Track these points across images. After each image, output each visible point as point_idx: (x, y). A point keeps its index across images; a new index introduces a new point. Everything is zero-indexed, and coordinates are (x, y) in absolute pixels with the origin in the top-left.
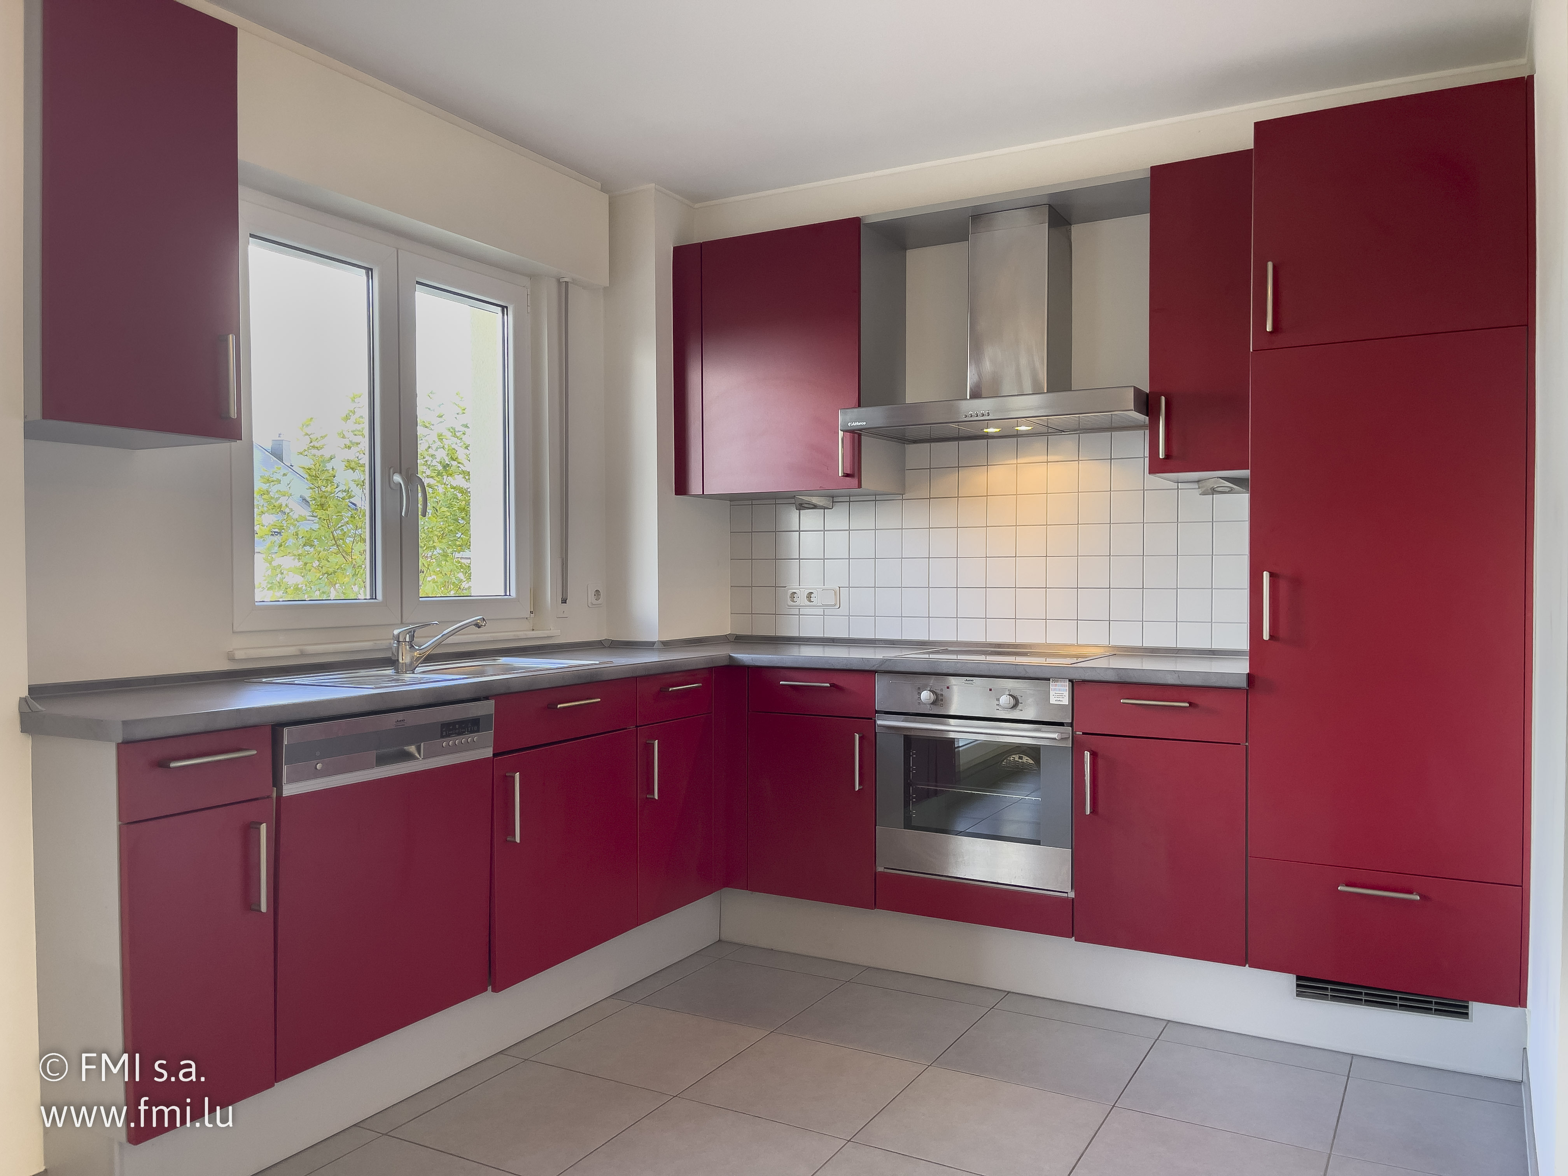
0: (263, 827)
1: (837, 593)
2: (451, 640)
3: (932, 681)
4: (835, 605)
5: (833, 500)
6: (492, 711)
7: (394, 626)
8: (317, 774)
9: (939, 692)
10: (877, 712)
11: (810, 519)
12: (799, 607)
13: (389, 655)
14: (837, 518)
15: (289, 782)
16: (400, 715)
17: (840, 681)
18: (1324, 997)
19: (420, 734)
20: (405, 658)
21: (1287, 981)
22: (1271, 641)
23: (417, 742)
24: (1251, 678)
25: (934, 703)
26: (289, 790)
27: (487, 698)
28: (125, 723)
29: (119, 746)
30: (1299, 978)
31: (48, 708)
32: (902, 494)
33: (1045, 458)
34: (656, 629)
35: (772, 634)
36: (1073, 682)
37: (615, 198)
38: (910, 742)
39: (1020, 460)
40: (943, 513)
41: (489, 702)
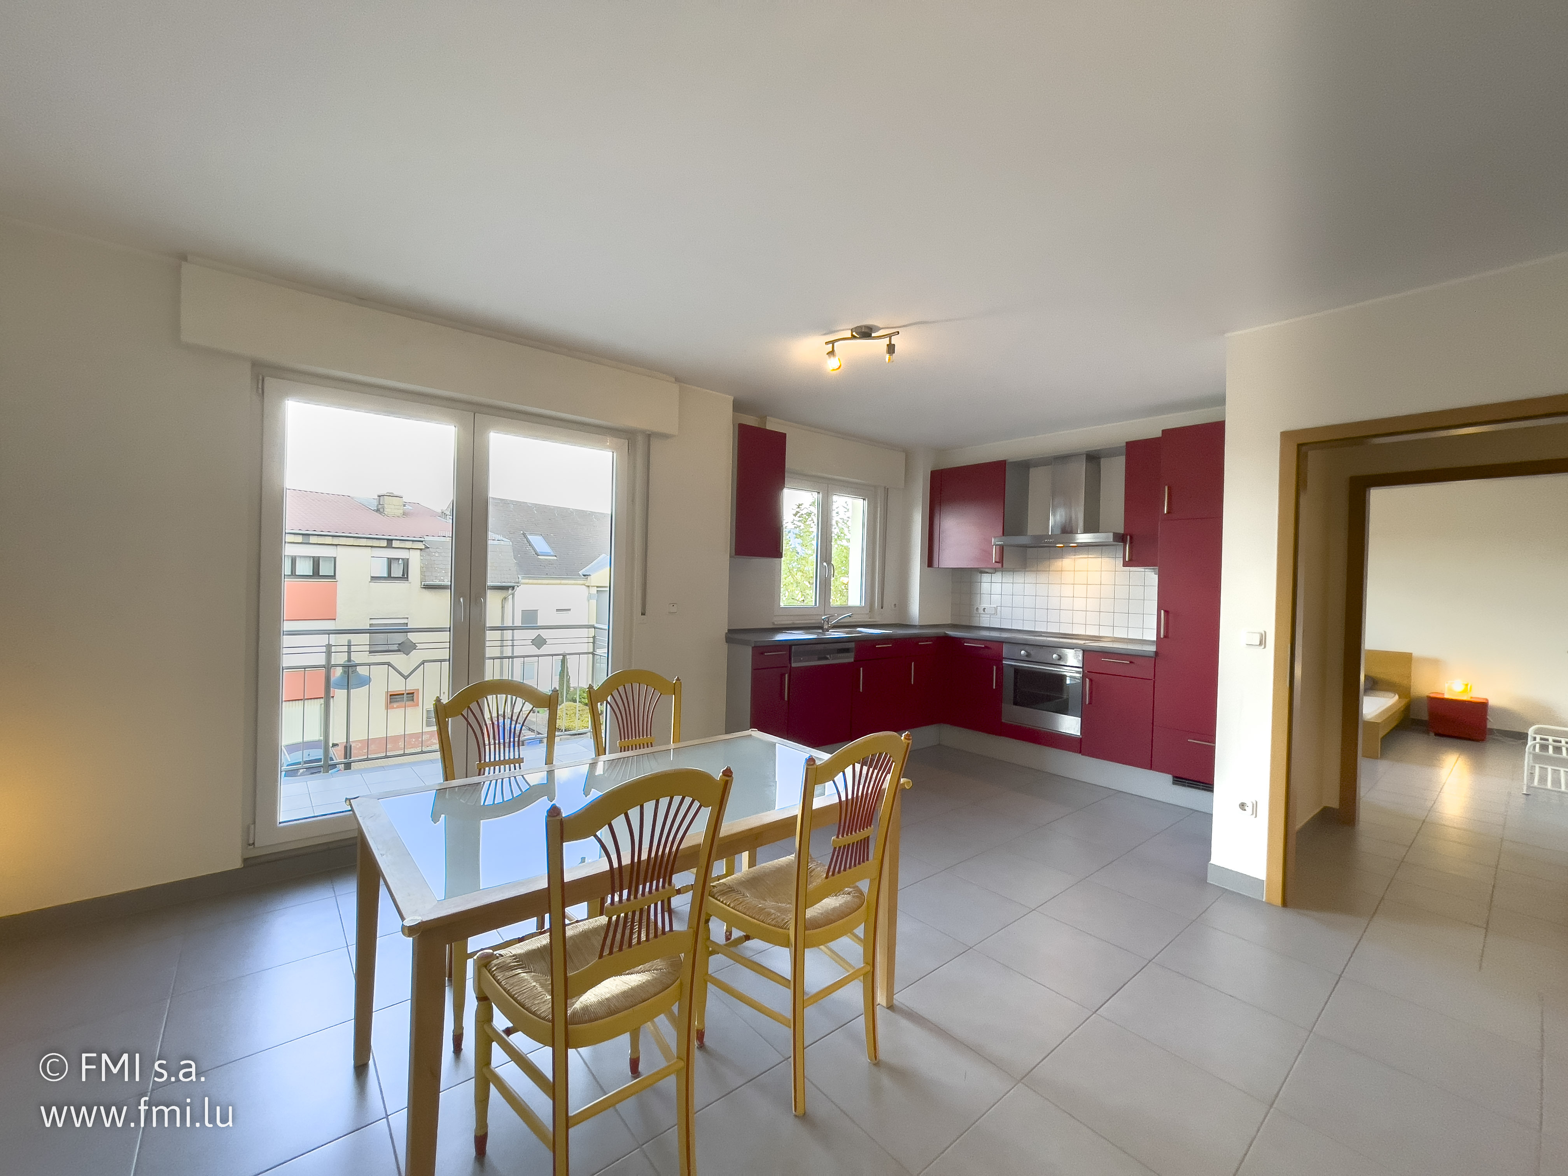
0: (787, 675)
1: (996, 609)
2: (842, 621)
3: (1027, 647)
4: (995, 614)
5: (995, 570)
6: (854, 646)
7: (822, 616)
8: (801, 661)
9: (1029, 651)
10: (1004, 658)
11: (986, 578)
12: (980, 614)
13: (820, 625)
14: (997, 577)
15: (793, 663)
16: (826, 645)
17: (988, 645)
18: (1184, 786)
19: (831, 652)
20: (826, 627)
21: (1169, 778)
22: (1165, 639)
23: (830, 654)
24: (1156, 653)
25: (1027, 656)
26: (793, 665)
27: (852, 642)
28: (755, 641)
29: (753, 648)
30: (1174, 777)
31: (734, 636)
32: (1025, 569)
33: (1087, 556)
34: (918, 620)
35: (968, 624)
36: (1083, 651)
37: (908, 454)
38: (1017, 671)
39: (1076, 557)
40: (1042, 577)
41: (853, 643)
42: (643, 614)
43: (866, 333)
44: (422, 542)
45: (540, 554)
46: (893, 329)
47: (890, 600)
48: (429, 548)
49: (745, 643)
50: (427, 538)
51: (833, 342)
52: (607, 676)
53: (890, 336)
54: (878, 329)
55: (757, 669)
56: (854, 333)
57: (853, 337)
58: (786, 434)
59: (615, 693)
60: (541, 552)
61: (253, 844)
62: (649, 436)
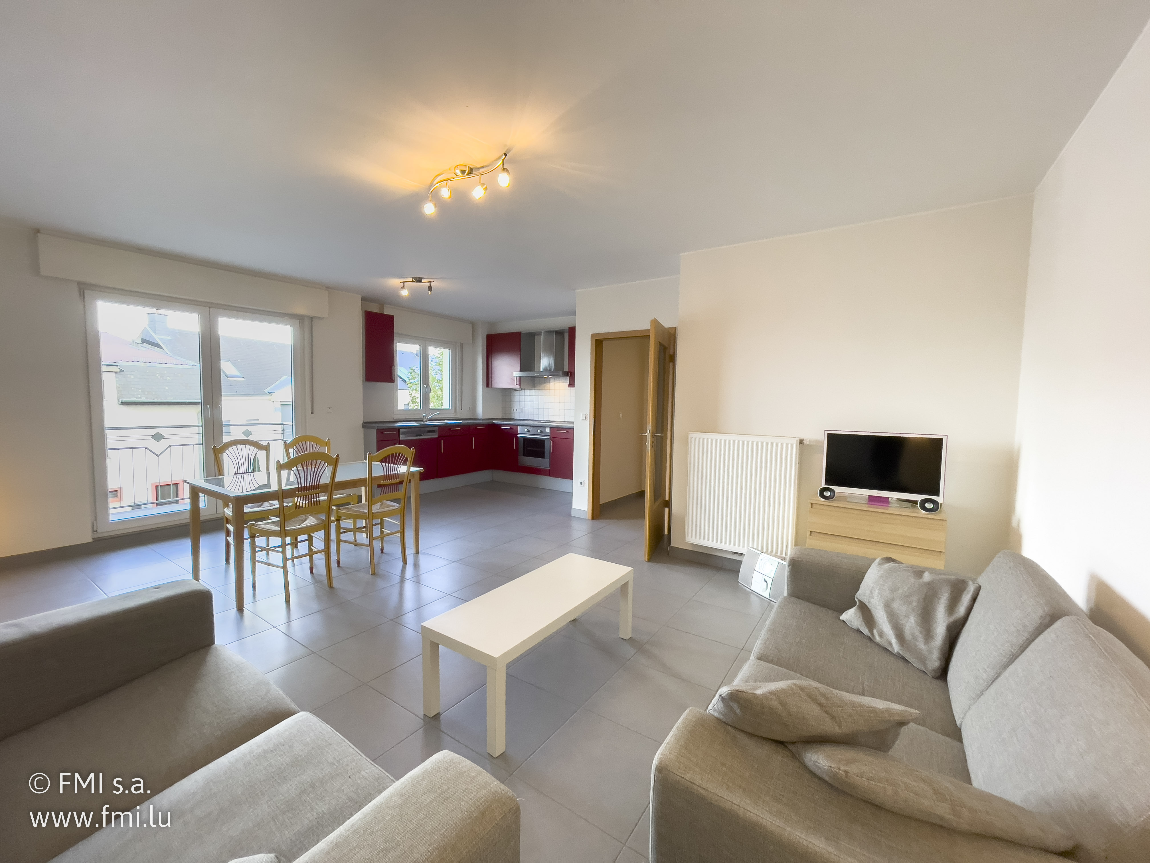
1: (522, 409)
2: (435, 416)
3: (528, 427)
4: (521, 412)
5: (521, 389)
7: (423, 413)
8: (406, 437)
9: (529, 429)
10: (518, 433)
11: (517, 393)
12: (515, 412)
13: (421, 419)
14: (522, 393)
17: (512, 427)
20: (425, 420)
23: (423, 433)
25: (528, 431)
26: (401, 439)
28: (378, 427)
29: (378, 430)
31: (366, 425)
32: (534, 388)
33: (559, 382)
34: (481, 415)
35: (509, 418)
36: (550, 427)
37: (473, 325)
38: (525, 439)
39: (555, 382)
40: (541, 392)
41: (437, 428)
42: (312, 413)
43: (419, 280)
44: (117, 366)
45: (229, 376)
46: (430, 279)
47: (466, 405)
48: (124, 371)
49: (373, 428)
50: (121, 363)
51: (404, 282)
52: (293, 438)
53: (430, 282)
54: (424, 279)
55: (381, 441)
56: (413, 280)
57: (413, 281)
58: (393, 316)
59: (297, 445)
60: (230, 375)
61: (97, 531)
62: (311, 318)
